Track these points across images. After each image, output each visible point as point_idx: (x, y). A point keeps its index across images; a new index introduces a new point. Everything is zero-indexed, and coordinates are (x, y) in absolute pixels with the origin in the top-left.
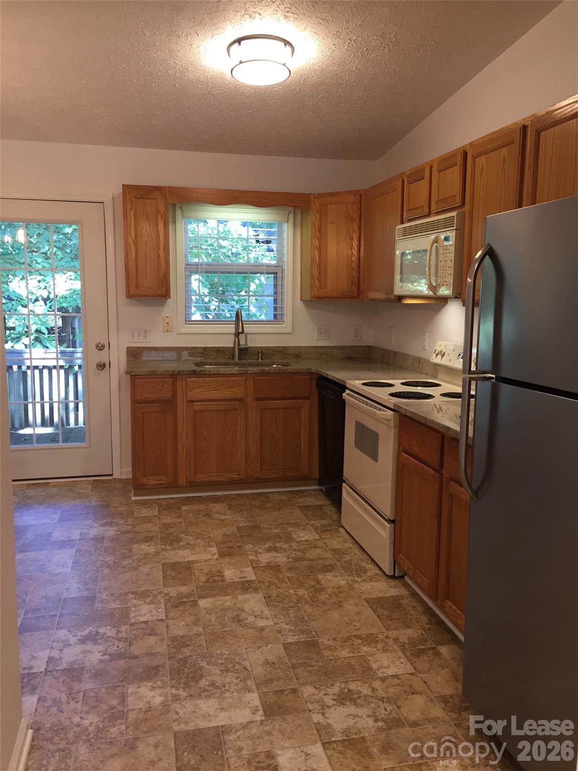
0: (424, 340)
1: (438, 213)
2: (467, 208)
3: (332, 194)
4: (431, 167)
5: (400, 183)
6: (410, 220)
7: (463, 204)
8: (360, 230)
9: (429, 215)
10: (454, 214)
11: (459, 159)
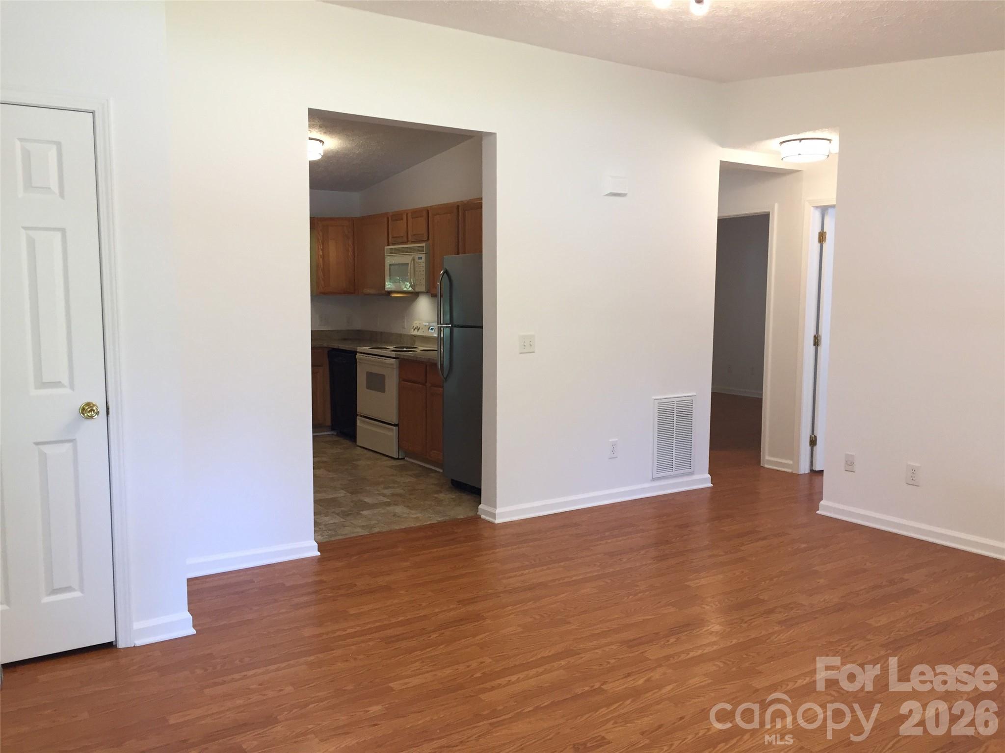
0: (404, 322)
1: (413, 242)
2: (430, 241)
3: (331, 219)
4: (407, 214)
5: (386, 219)
6: (394, 244)
7: (428, 239)
8: (354, 246)
9: (407, 242)
10: (424, 244)
11: (425, 213)
